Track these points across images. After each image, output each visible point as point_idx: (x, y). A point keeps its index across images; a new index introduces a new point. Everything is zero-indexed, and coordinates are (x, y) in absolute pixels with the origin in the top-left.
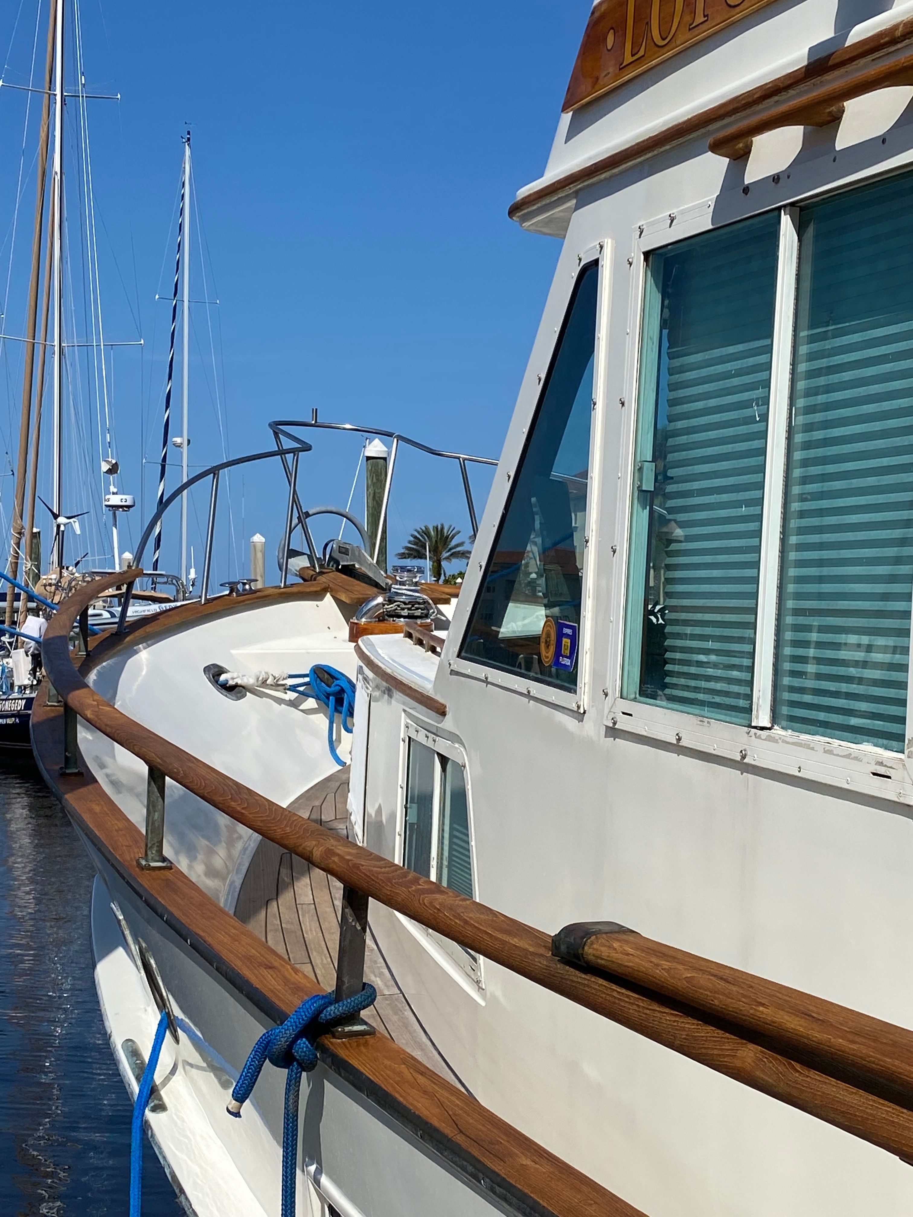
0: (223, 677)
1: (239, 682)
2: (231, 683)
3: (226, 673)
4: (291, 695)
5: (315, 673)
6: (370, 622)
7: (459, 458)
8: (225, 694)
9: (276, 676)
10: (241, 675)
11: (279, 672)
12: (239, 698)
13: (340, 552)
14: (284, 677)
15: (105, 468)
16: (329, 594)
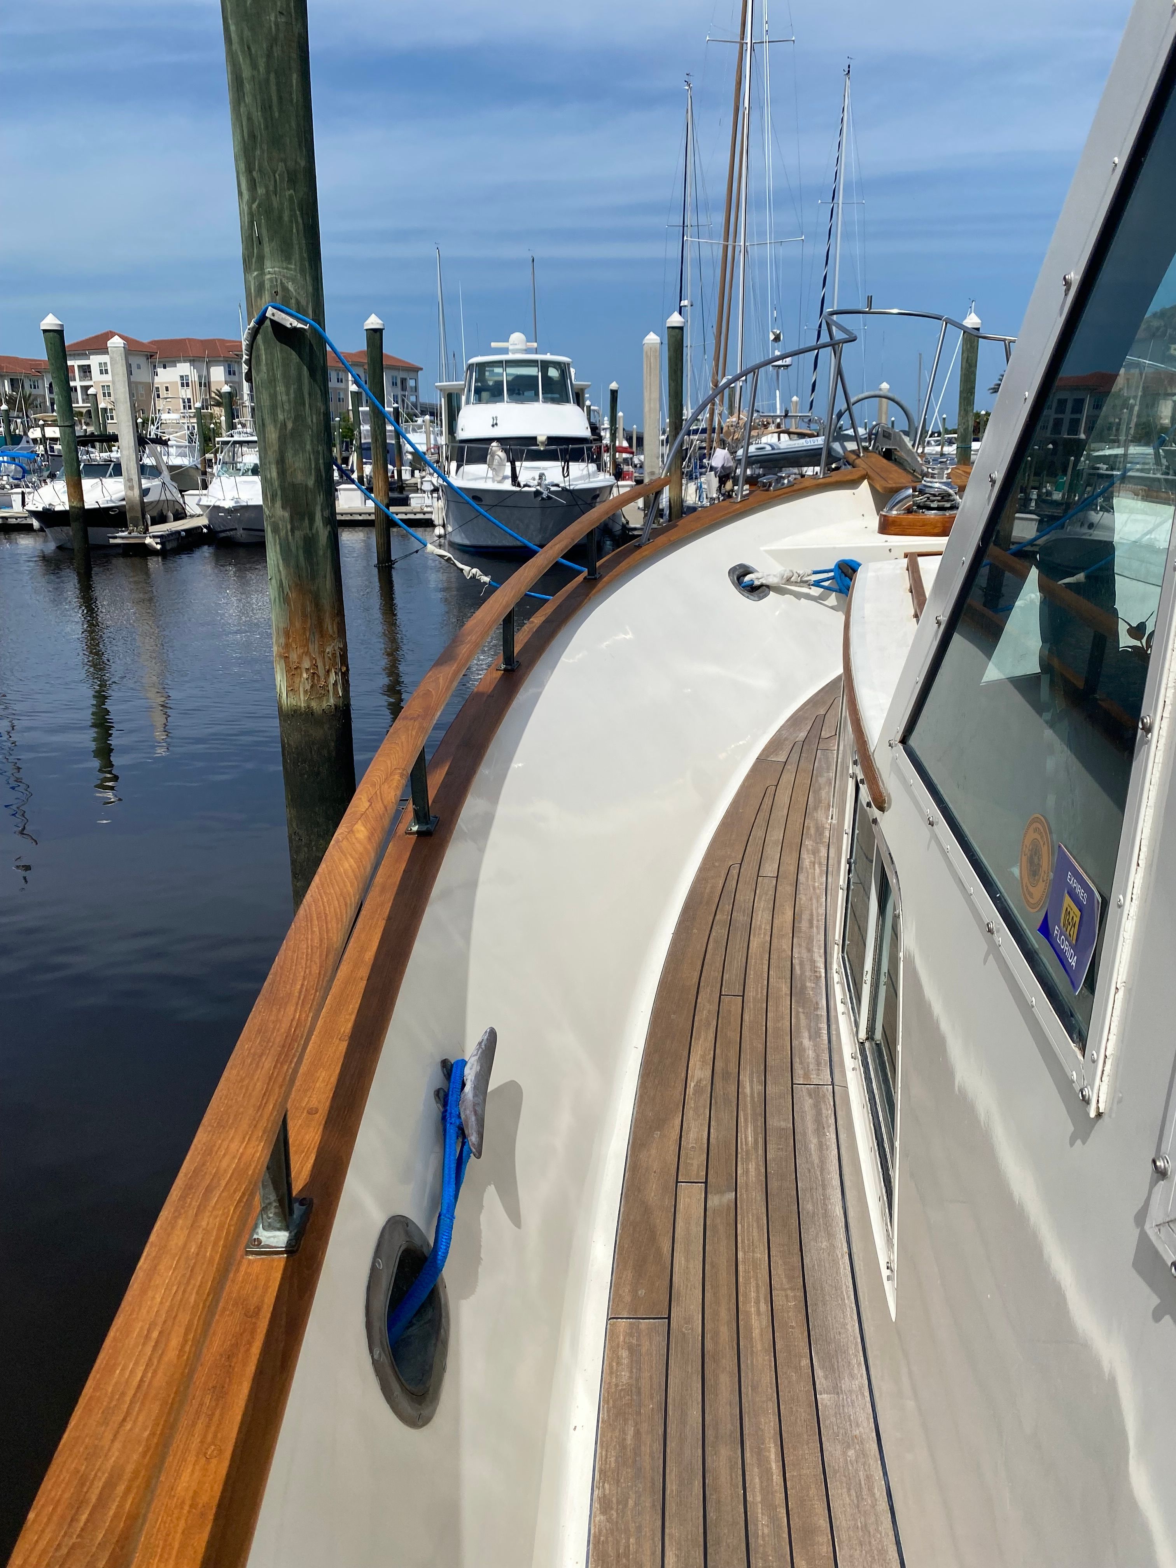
0: (747, 578)
1: (764, 581)
2: (757, 583)
3: (752, 573)
4: (816, 591)
5: (840, 568)
6: (900, 514)
7: (1004, 340)
8: (747, 595)
9: (801, 572)
10: (765, 574)
11: (803, 569)
12: (760, 599)
13: (884, 436)
14: (809, 573)
15: (772, 337)
16: (866, 481)
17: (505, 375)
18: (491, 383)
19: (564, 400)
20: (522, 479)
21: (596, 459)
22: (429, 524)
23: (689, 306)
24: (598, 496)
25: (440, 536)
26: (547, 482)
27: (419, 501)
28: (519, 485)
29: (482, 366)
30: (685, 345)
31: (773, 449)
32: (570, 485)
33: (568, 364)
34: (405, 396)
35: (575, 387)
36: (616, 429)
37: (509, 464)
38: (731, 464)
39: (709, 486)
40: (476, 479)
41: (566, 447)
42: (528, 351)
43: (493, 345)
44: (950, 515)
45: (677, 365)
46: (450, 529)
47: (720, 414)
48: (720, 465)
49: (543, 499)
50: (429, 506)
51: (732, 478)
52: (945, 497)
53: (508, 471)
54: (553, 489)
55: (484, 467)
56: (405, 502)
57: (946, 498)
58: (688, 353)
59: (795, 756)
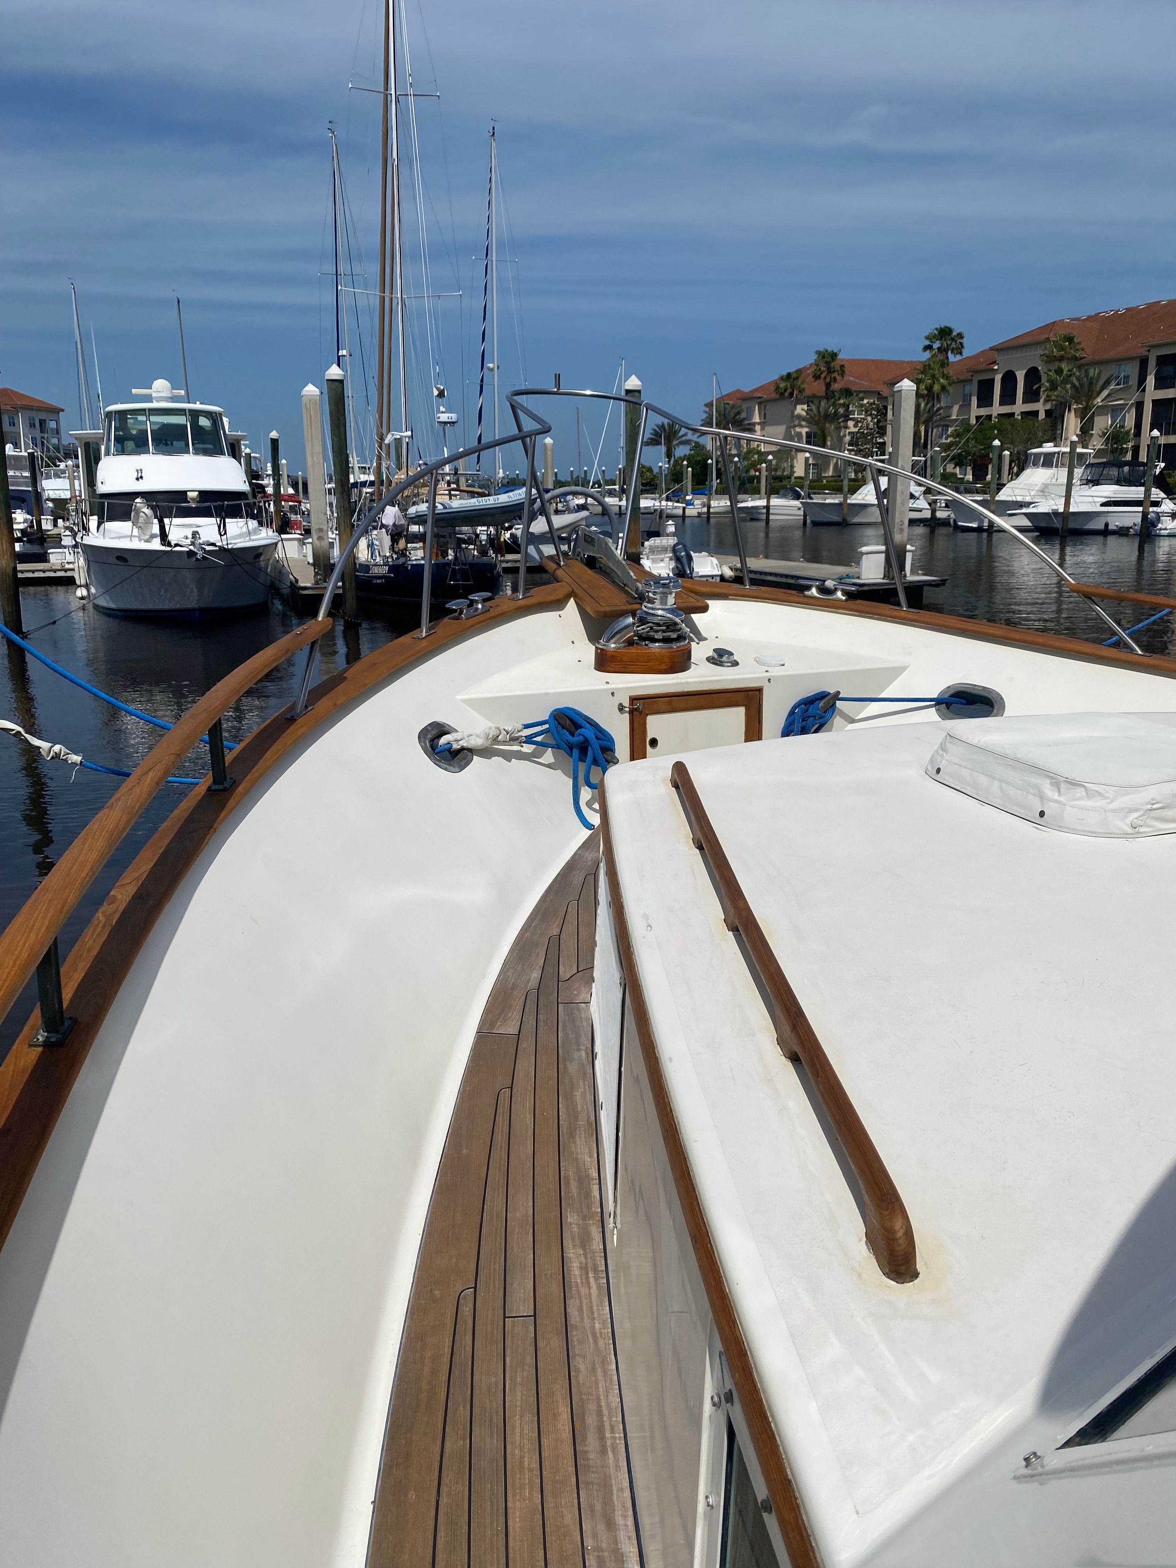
0: (443, 740)
1: (465, 743)
2: (455, 746)
3: (449, 733)
4: (527, 748)
5: (555, 719)
6: (619, 648)
8: (445, 766)
9: (509, 728)
10: (466, 734)
11: (512, 725)
12: (462, 768)
13: (585, 540)
14: (520, 729)
15: (436, 393)
16: (572, 601)
17: (150, 424)
18: (134, 432)
19: (216, 451)
20: (173, 537)
21: (257, 514)
22: (69, 582)
23: (348, 356)
24: (261, 554)
25: (82, 598)
26: (201, 541)
27: (59, 556)
28: (169, 545)
29: (122, 414)
30: (346, 395)
31: (445, 508)
32: (227, 544)
33: (221, 414)
34: (44, 438)
35: (228, 437)
36: (280, 475)
37: (156, 521)
38: (403, 522)
39: (381, 542)
40: (119, 538)
41: (221, 503)
42: (173, 399)
43: (134, 391)
44: (678, 647)
45: (339, 419)
46: (93, 590)
47: (388, 468)
48: (391, 524)
49: (197, 559)
50: (71, 563)
51: (405, 536)
52: (671, 626)
53: (156, 529)
54: (208, 548)
55: (128, 524)
56: (43, 558)
57: (672, 628)
58: (350, 404)
59: (530, 1022)
